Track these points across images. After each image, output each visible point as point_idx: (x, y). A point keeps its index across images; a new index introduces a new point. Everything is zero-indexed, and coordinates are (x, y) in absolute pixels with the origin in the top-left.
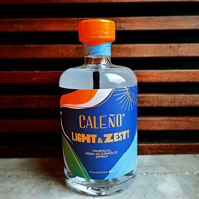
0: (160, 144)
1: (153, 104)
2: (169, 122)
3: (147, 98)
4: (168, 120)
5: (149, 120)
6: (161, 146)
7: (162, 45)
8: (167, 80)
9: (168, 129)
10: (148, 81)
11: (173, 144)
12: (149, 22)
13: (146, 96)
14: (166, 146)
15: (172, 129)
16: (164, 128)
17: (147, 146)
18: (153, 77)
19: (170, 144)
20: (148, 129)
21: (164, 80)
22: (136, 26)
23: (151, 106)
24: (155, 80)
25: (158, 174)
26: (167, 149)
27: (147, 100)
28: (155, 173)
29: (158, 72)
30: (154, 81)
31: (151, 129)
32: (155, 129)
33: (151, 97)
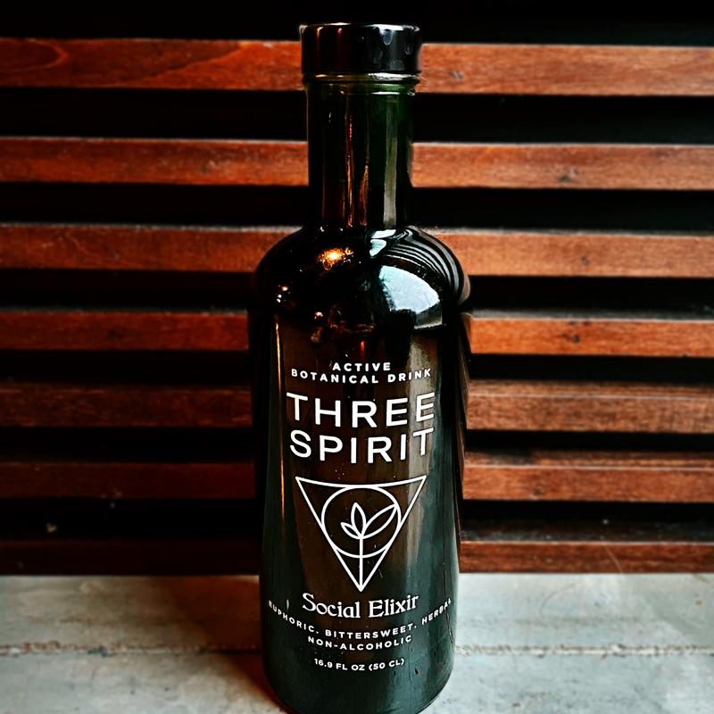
0: (655, 543)
1: (647, 425)
2: (691, 478)
3: (630, 404)
4: (686, 474)
5: (628, 472)
6: (658, 548)
7: (697, 238)
8: (698, 351)
9: (686, 500)
10: (636, 353)
11: (694, 544)
12: (661, 163)
13: (627, 400)
14: (673, 550)
15: (695, 500)
16: (673, 498)
17: (612, 549)
18: (654, 339)
19: (684, 544)
20: (622, 499)
21: (689, 350)
22: (618, 176)
23: (638, 429)
24: (661, 349)
25: (657, 648)
26: (673, 556)
27: (629, 410)
28: (648, 647)
29: (671, 325)
30: (657, 354)
31: (632, 500)
32: (644, 500)
33: (643, 402)
